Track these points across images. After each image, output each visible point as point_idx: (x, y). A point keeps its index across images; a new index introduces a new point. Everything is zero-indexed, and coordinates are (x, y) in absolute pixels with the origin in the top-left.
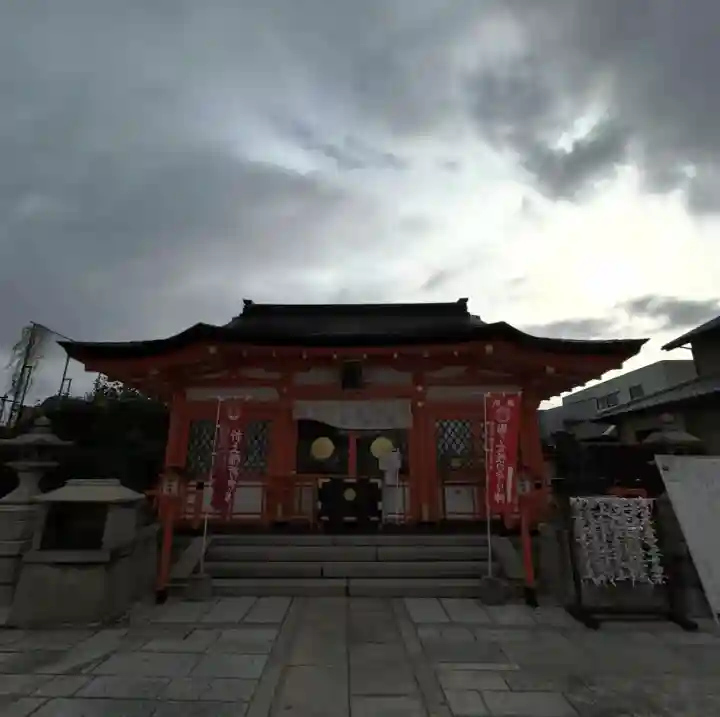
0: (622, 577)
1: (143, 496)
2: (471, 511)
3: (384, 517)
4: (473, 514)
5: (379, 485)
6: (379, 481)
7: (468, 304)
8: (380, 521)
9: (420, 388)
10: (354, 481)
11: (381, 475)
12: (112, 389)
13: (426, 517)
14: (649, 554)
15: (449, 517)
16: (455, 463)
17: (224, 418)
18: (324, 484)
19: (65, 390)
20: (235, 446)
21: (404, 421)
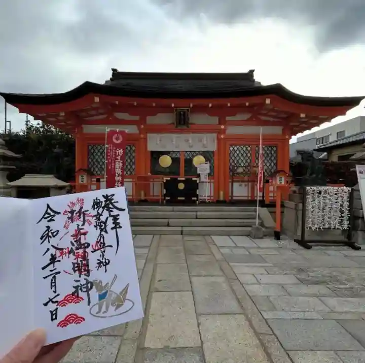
0: (327, 226)
1: (67, 184)
2: (247, 195)
3: (199, 198)
4: (248, 197)
5: (198, 182)
6: (197, 179)
7: (254, 73)
8: (197, 200)
9: (223, 127)
10: (184, 179)
11: (198, 176)
12: (36, 127)
13: (222, 198)
14: (343, 215)
15: (234, 198)
16: (240, 170)
17: (110, 141)
18: (167, 180)
19: (8, 128)
20: (119, 158)
21: (212, 147)
